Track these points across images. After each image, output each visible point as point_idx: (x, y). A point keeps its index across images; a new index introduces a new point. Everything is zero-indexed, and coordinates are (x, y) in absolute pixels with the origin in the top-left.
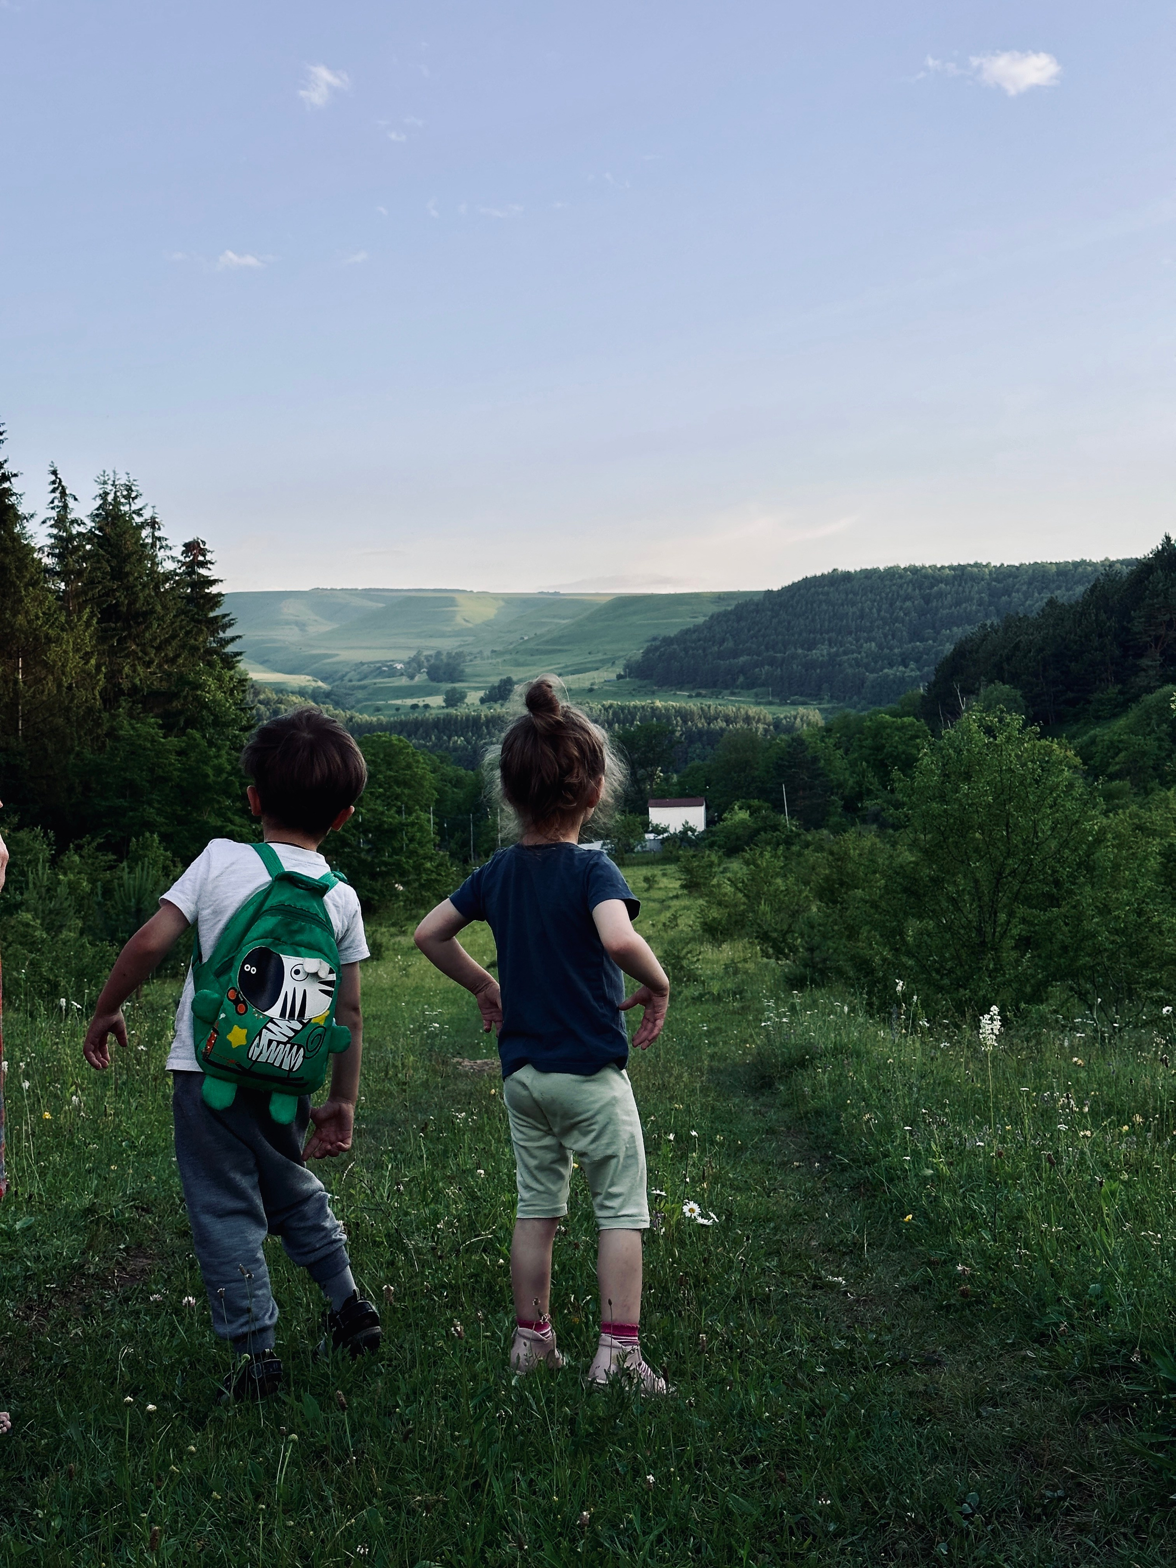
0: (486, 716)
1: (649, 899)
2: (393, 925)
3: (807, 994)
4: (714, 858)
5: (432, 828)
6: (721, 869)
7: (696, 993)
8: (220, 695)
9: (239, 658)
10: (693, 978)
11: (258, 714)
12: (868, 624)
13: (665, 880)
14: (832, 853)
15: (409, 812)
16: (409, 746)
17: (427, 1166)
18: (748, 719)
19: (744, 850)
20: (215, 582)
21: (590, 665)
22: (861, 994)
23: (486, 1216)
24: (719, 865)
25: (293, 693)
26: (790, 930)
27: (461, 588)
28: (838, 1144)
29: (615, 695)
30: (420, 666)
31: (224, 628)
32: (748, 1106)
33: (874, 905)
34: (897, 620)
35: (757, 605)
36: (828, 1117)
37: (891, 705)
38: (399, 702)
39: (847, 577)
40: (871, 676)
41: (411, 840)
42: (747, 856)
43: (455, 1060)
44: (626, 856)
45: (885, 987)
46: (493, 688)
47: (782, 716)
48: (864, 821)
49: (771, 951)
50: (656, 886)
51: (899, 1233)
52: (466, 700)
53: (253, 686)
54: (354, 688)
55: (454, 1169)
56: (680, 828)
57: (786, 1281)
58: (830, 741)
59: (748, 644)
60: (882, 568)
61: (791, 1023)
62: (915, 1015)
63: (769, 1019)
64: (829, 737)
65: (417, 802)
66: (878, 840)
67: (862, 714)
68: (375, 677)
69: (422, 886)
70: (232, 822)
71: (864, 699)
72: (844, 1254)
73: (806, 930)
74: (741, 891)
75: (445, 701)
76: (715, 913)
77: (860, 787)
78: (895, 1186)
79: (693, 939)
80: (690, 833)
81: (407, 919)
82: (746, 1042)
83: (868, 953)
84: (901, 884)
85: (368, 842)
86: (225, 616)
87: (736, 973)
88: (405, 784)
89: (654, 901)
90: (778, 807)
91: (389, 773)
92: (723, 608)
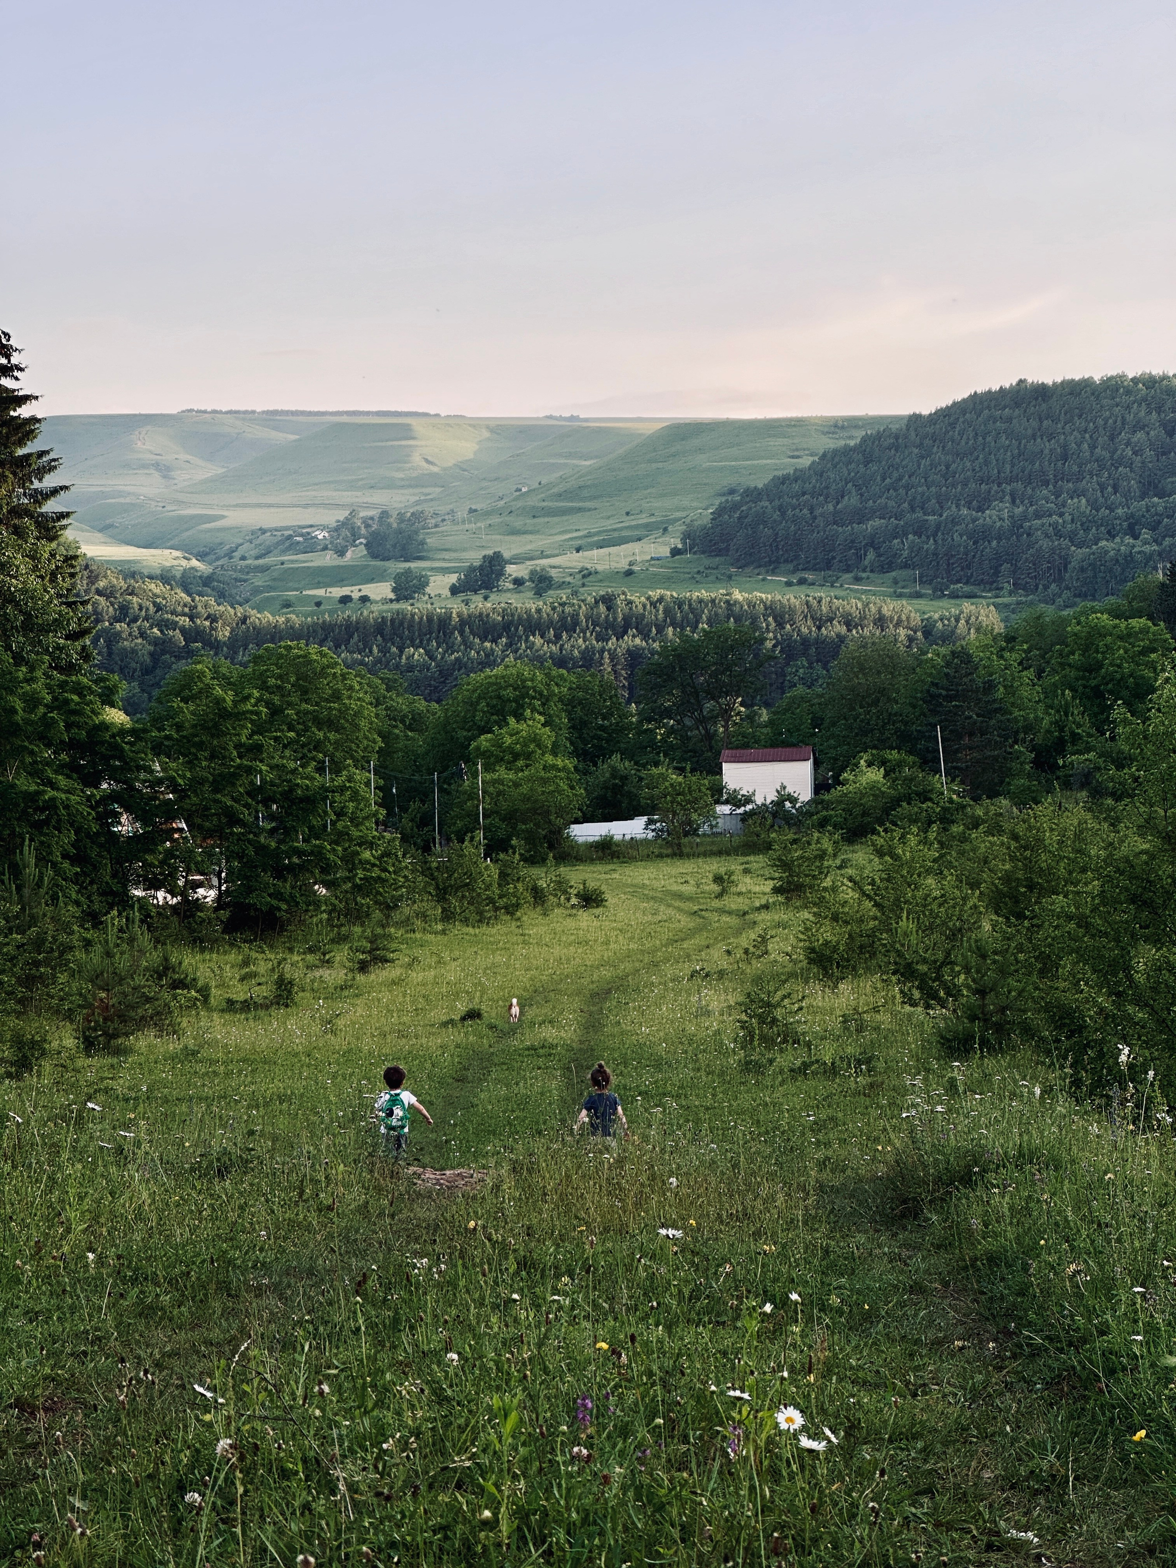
0: (459, 615)
1: (722, 911)
2: (311, 950)
3: (975, 1063)
4: (827, 845)
5: (372, 796)
6: (838, 862)
7: (798, 1063)
8: (34, 582)
9: (64, 522)
10: (791, 1037)
11: (95, 612)
12: (1075, 468)
13: (748, 880)
14: (1015, 837)
15: (337, 770)
16: (336, 664)
17: (365, 1349)
18: (881, 621)
19: (874, 832)
20: (26, 398)
21: (625, 533)
22: (1062, 1067)
23: (462, 1429)
24: (835, 856)
25: (151, 577)
26: (948, 962)
27: (421, 410)
28: (1026, 1311)
29: (667, 581)
30: (355, 535)
31: (41, 473)
32: (880, 1246)
33: (1083, 922)
34: (1118, 463)
35: (897, 437)
36: (1009, 1266)
37: (1112, 599)
38: (320, 592)
39: (1041, 392)
40: (1079, 554)
41: (340, 814)
42: (880, 841)
43: (412, 1170)
44: (684, 841)
45: (1101, 1055)
46: (472, 569)
47: (936, 616)
48: (1067, 785)
49: (917, 994)
50: (734, 889)
51: (1124, 1459)
52: (428, 590)
53: (87, 567)
54: (249, 570)
55: (410, 1351)
56: (772, 797)
57: (943, 1538)
58: (1013, 657)
59: (882, 501)
60: (1097, 378)
61: (950, 1110)
62: (1150, 1099)
63: (914, 1106)
64: (1012, 650)
65: (349, 753)
66: (1089, 816)
67: (1065, 613)
68: (284, 552)
69: (357, 888)
70: (53, 785)
71: (1067, 588)
72: (1037, 1492)
73: (973, 960)
74: (869, 897)
75: (394, 590)
76: (827, 933)
77: (1062, 730)
78: (1118, 1381)
79: (792, 975)
80: (788, 804)
81: (332, 941)
82: (877, 1140)
83: (1070, 998)
84: (1127, 889)
85: (271, 817)
86: (41, 454)
87: (859, 1030)
88: (331, 724)
89: (730, 913)
90: (929, 763)
91: (304, 706)
92: (842, 443)
